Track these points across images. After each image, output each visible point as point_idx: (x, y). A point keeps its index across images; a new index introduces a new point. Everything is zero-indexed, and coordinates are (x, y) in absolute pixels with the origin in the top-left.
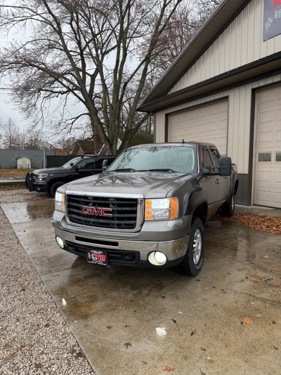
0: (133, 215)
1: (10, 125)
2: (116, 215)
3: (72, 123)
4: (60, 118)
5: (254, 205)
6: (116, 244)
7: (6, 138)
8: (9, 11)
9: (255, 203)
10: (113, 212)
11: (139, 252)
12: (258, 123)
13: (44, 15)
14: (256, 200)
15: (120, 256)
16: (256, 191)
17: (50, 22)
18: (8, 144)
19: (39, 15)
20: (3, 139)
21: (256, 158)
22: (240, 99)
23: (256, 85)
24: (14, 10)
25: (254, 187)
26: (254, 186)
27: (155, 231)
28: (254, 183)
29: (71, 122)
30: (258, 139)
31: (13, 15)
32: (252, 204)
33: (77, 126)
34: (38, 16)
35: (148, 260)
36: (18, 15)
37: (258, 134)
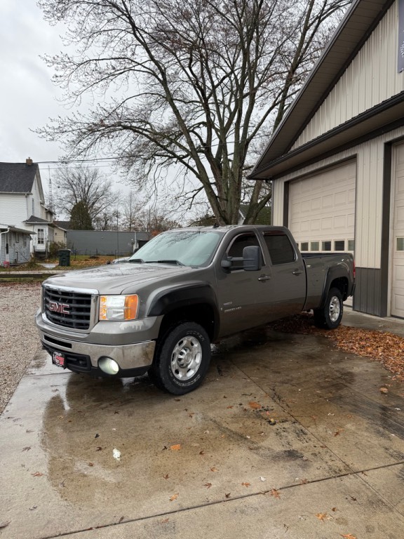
0: (86, 314)
1: (131, 201)
2: (74, 313)
3: (193, 197)
4: (177, 191)
5: (392, 316)
6: (69, 345)
7: (125, 217)
8: (109, 64)
9: (393, 314)
10: (70, 309)
11: (89, 357)
12: (397, 193)
13: (147, 65)
14: (394, 308)
15: (75, 360)
16: (394, 296)
17: (153, 71)
18: (128, 224)
19: (141, 64)
20: (122, 219)
21: (393, 245)
22: (371, 157)
23: (389, 138)
24: (113, 62)
25: (392, 290)
26: (392, 287)
27: (104, 332)
28: (392, 283)
29: (191, 195)
30: (396, 217)
31: (114, 68)
32: (388, 314)
33: (199, 201)
34: (140, 66)
35: (98, 367)
36: (118, 68)
37: (396, 208)
